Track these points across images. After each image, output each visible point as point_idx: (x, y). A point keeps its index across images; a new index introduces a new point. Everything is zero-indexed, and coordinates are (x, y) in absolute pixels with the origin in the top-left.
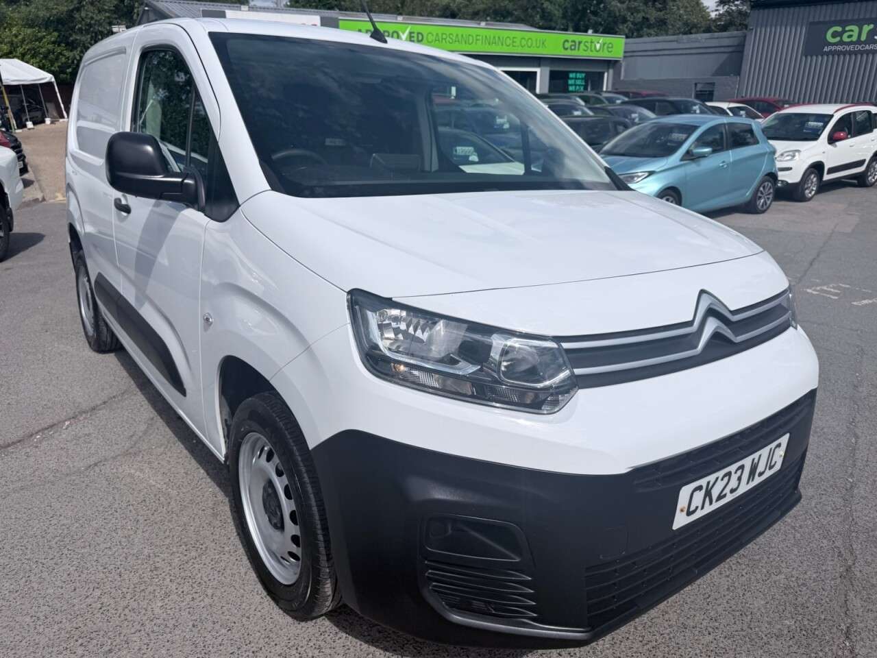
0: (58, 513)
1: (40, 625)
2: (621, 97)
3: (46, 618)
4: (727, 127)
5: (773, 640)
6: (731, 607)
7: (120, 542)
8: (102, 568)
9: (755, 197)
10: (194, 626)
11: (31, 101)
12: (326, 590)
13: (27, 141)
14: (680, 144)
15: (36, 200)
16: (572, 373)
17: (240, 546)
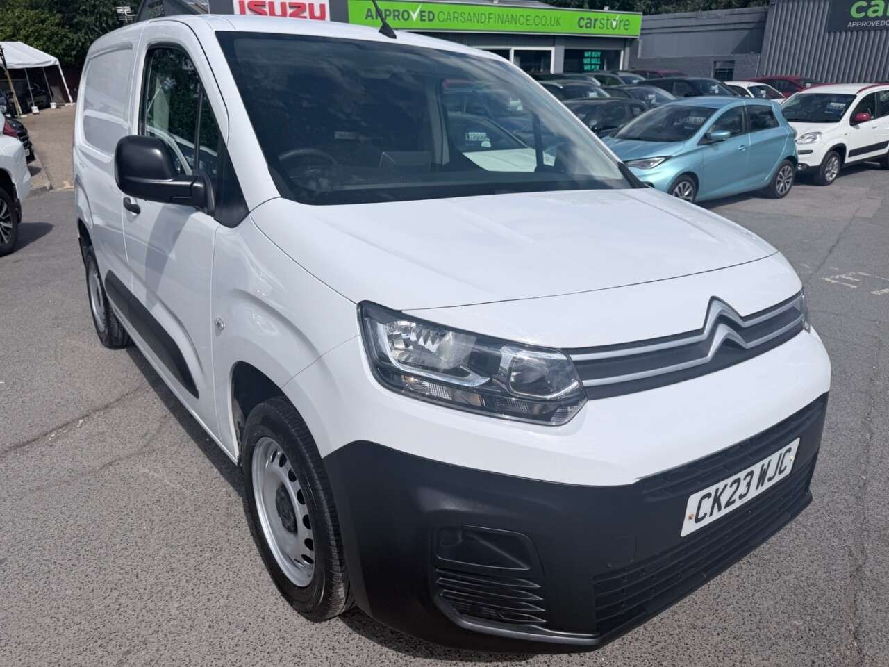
0: (75, 514)
1: (60, 626)
2: (638, 76)
3: (66, 619)
4: (746, 109)
5: (782, 640)
6: (740, 608)
7: (136, 543)
8: (119, 569)
9: (775, 181)
10: (210, 627)
11: (37, 85)
12: (339, 593)
13: (33, 126)
14: (697, 127)
15: (44, 189)
16: (581, 384)
17: (255, 547)
